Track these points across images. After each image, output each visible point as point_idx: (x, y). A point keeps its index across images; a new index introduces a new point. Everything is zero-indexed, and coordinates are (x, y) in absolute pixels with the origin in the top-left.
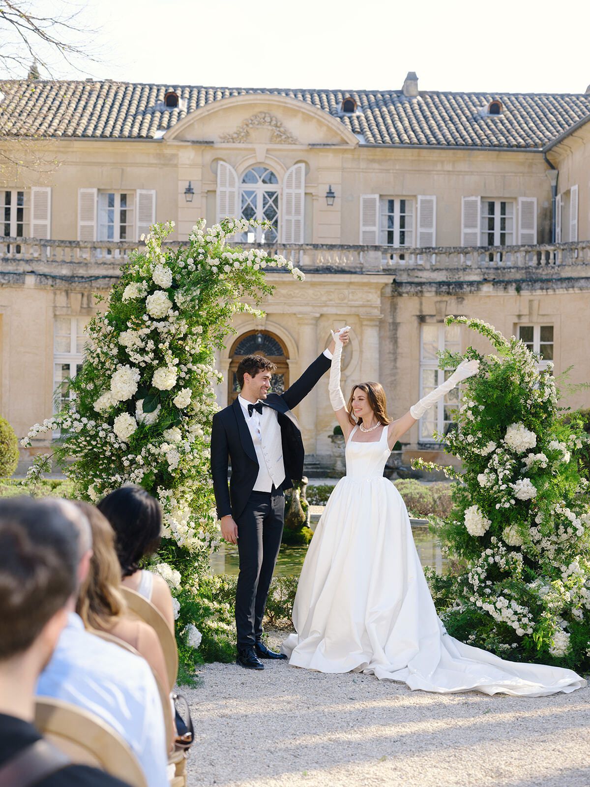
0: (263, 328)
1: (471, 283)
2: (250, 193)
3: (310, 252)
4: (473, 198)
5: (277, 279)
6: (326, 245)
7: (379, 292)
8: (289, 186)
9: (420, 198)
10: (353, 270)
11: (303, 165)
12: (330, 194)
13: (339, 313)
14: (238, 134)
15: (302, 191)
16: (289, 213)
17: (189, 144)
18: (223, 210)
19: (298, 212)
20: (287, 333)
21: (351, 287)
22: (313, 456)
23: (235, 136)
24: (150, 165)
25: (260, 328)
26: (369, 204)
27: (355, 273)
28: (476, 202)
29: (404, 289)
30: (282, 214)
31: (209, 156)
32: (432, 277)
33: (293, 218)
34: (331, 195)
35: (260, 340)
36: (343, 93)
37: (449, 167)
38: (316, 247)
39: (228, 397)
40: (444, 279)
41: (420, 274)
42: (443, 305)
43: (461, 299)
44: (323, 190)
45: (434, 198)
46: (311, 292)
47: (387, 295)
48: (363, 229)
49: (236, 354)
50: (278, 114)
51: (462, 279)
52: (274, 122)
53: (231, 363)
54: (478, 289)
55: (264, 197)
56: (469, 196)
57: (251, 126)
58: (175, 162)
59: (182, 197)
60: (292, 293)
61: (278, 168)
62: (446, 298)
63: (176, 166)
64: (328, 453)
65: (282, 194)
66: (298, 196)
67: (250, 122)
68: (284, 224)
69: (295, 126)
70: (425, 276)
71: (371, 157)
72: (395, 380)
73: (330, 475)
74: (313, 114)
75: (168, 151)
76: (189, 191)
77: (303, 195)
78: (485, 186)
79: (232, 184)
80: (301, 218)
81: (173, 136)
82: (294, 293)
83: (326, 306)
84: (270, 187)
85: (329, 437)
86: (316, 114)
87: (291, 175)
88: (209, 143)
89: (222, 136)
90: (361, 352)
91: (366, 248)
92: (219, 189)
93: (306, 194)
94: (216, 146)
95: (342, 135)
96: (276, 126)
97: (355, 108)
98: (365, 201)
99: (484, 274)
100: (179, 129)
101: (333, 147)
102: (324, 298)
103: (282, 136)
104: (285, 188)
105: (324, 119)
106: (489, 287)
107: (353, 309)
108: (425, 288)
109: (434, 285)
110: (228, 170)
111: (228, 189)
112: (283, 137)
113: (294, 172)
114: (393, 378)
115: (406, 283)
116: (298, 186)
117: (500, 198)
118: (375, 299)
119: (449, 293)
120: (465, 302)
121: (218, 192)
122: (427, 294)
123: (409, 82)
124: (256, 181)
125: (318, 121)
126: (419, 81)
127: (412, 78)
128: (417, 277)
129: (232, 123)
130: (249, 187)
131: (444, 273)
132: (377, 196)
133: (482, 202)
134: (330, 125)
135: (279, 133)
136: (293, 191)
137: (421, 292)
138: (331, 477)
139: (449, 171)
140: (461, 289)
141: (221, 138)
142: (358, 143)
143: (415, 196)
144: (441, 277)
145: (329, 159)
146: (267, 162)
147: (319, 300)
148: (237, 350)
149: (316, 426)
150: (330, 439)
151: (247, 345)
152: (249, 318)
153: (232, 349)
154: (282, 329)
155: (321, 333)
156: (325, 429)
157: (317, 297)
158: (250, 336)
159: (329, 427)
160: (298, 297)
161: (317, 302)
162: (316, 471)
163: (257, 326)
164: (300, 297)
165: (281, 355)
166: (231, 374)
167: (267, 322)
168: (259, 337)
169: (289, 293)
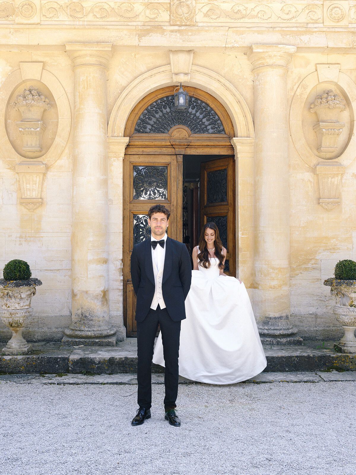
0: (187, 80)
13: (331, 45)
22: (287, 317)
25: (182, 79)
35: (182, 101)
39: (124, 209)
49: (138, 131)
53: (128, 146)
60: (241, 8)
64: (312, 310)
73: (336, 363)
82: (246, 9)
83: (309, 32)
102: (303, 19)
138: (340, 369)
147: (294, 21)
148: (138, 125)
149: (290, 263)
150: (329, 288)
151: (157, 116)
152: (159, 62)
153: (130, 122)
154: (223, 80)
155: (295, 88)
156: (303, 266)
157: (287, 17)
158: (162, 99)
159: (313, 262)
160: (254, 17)
161: (290, 25)
162: (309, 357)
163: (176, 74)
164: (257, 16)
165: (219, 132)
166: (129, 168)
167: (195, 68)
168: (182, 93)
169: (236, 9)
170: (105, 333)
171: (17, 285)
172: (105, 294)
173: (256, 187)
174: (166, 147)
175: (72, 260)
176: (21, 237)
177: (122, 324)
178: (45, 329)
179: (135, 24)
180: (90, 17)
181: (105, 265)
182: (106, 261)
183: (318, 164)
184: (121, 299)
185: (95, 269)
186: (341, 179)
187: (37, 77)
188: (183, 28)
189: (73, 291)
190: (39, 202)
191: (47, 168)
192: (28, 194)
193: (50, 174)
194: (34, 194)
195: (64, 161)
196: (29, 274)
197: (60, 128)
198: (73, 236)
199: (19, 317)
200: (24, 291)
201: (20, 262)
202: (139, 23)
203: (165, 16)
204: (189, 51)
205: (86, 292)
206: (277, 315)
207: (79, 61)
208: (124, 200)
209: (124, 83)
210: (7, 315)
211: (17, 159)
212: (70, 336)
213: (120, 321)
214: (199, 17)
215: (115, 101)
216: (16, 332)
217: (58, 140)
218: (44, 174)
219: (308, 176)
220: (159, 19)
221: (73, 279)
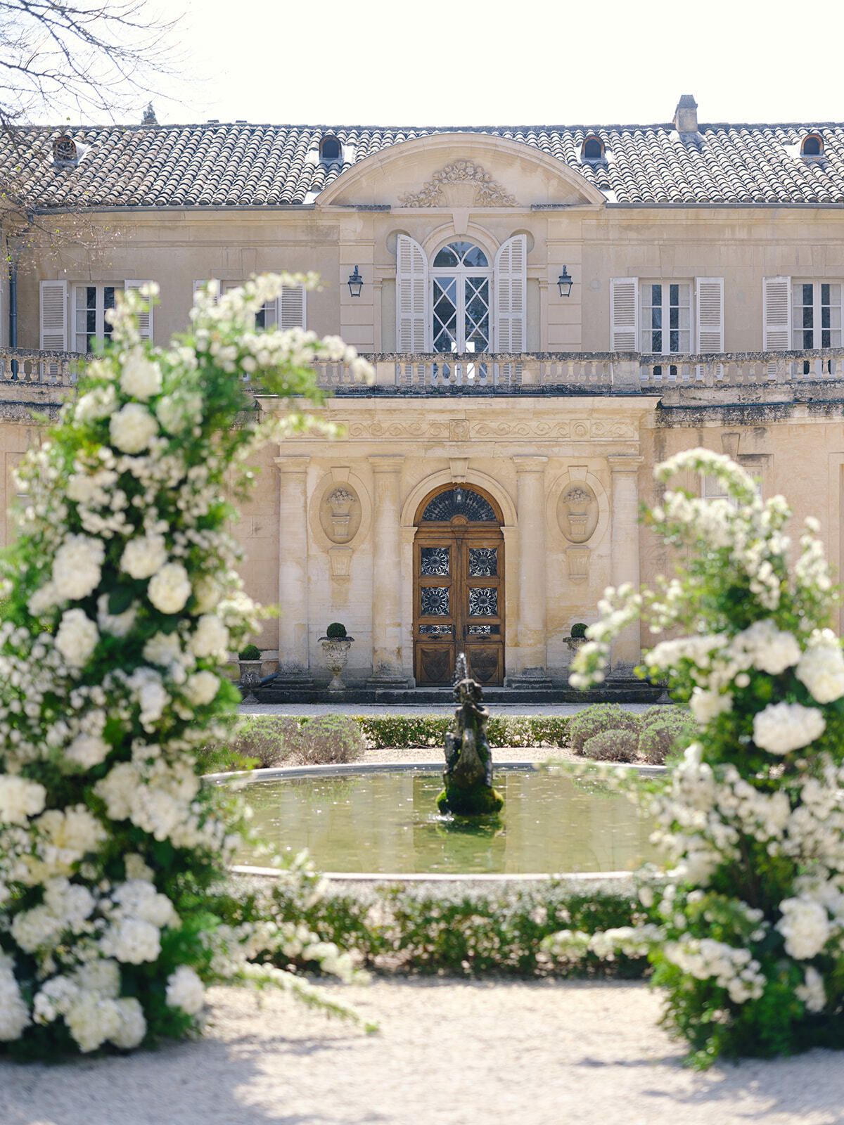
0: (464, 480)
1: (775, 406)
2: (446, 281)
3: (532, 364)
4: (780, 280)
5: (483, 407)
6: (556, 354)
7: (636, 423)
8: (504, 268)
9: (699, 281)
10: (597, 390)
11: (523, 238)
12: (565, 278)
13: (576, 455)
14: (426, 192)
15: (523, 276)
16: (504, 308)
17: (354, 210)
18: (406, 306)
19: (517, 307)
20: (499, 486)
21: (595, 415)
22: (542, 669)
23: (423, 196)
24: (297, 243)
25: (459, 480)
26: (624, 294)
27: (600, 394)
28: (784, 285)
29: (675, 417)
30: (494, 310)
31: (382, 226)
32: (717, 398)
33: (510, 316)
34: (567, 280)
35: (459, 498)
36: (584, 129)
37: (742, 234)
38: (540, 356)
39: (414, 583)
40: (736, 401)
41: (698, 394)
42: (734, 440)
43: (760, 431)
44: (553, 274)
45: (721, 281)
46: (534, 424)
47: (650, 427)
48: (615, 329)
49: (424, 519)
50: (486, 163)
51: (761, 400)
52: (479, 175)
53: (417, 533)
54: (787, 415)
55: (468, 287)
56: (773, 277)
57: (445, 181)
58: (335, 238)
59: (345, 289)
60: (506, 426)
61: (487, 242)
62: (739, 429)
63: (336, 243)
64: (565, 664)
65: (493, 282)
66: (517, 283)
67: (444, 175)
68: (497, 325)
69: (511, 180)
70: (707, 397)
71: (625, 223)
72: (664, 554)
73: (567, 697)
74: (537, 162)
75: (325, 222)
76: (355, 279)
77: (524, 282)
78: (797, 262)
79: (419, 269)
80: (522, 315)
81: (330, 200)
82: (509, 427)
83: (558, 445)
84: (476, 272)
85: (565, 640)
86: (541, 160)
87: (506, 251)
88: (384, 208)
89: (402, 196)
90: (612, 512)
91: (616, 358)
92: (400, 276)
93: (528, 279)
94: (393, 211)
95: (581, 191)
96: (483, 181)
97: (603, 151)
98: (617, 288)
99: (795, 393)
100: (338, 188)
101: (568, 209)
102: (554, 434)
103: (491, 195)
104: (497, 272)
105: (554, 167)
106: (803, 411)
107: (599, 450)
108: (707, 415)
109: (719, 409)
110: (412, 248)
111: (413, 276)
112: (494, 196)
113: (511, 248)
114: (662, 552)
115: (677, 408)
116: (517, 268)
117: (822, 278)
118: (630, 431)
119: (742, 422)
120: (767, 435)
121: (398, 281)
122: (709, 424)
123: (683, 110)
124: (455, 264)
125: (545, 170)
126: (698, 110)
127: (688, 104)
128: (694, 398)
129: (417, 178)
130: (445, 272)
131: (735, 391)
132: (635, 281)
133: (793, 285)
134: (562, 176)
135: (487, 191)
136: (510, 276)
137: (701, 420)
138: (569, 702)
139: (742, 240)
140: (762, 415)
141: (401, 200)
142: (604, 203)
143: (693, 280)
144: (730, 397)
145: (562, 226)
146: (471, 233)
147: (547, 436)
148: (425, 514)
149: (545, 625)
150: (566, 644)
151: (441, 506)
152: (442, 466)
153: (419, 512)
154: (493, 481)
155: (552, 485)
156: (558, 629)
157: (543, 433)
158: (445, 493)
159: (565, 626)
160: (515, 433)
161: (544, 439)
162: (547, 692)
163: (455, 477)
164: (518, 433)
165: (491, 520)
166: (418, 550)
167: (469, 471)
168: (459, 493)
169: (502, 427)
170: (399, 680)
171: (340, 641)
172: (399, 650)
173: (518, 566)
174: (448, 532)
175: (373, 624)
176: (332, 606)
177: (412, 675)
178: (352, 679)
179: (422, 440)
180: (387, 435)
181: (399, 628)
182: (400, 625)
183: (568, 548)
184: (412, 655)
185: (392, 631)
186: (588, 559)
187: (345, 479)
188: (459, 443)
189: (374, 648)
190: (346, 579)
191: (354, 551)
192: (338, 572)
193: (355, 556)
194: (343, 572)
195: (366, 546)
196: (345, 633)
197: (363, 519)
198: (374, 605)
199: (340, 664)
200: (343, 645)
201: (339, 624)
202: (425, 440)
203: (445, 433)
204: (466, 458)
205: (385, 649)
206: (533, 667)
207: (378, 469)
208: (414, 576)
209: (414, 483)
210: (332, 662)
211: (330, 544)
212: (373, 682)
213: (411, 673)
214: (472, 434)
215: (407, 498)
216: (337, 675)
217: (361, 529)
218: (351, 557)
219: (561, 557)
220: (441, 436)
221: (374, 639)
